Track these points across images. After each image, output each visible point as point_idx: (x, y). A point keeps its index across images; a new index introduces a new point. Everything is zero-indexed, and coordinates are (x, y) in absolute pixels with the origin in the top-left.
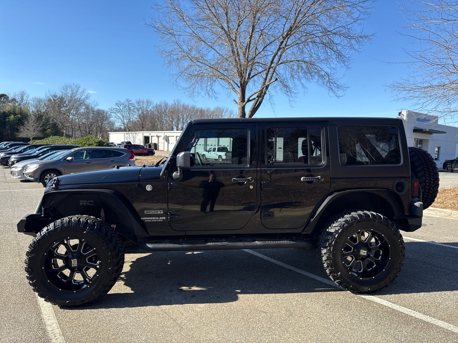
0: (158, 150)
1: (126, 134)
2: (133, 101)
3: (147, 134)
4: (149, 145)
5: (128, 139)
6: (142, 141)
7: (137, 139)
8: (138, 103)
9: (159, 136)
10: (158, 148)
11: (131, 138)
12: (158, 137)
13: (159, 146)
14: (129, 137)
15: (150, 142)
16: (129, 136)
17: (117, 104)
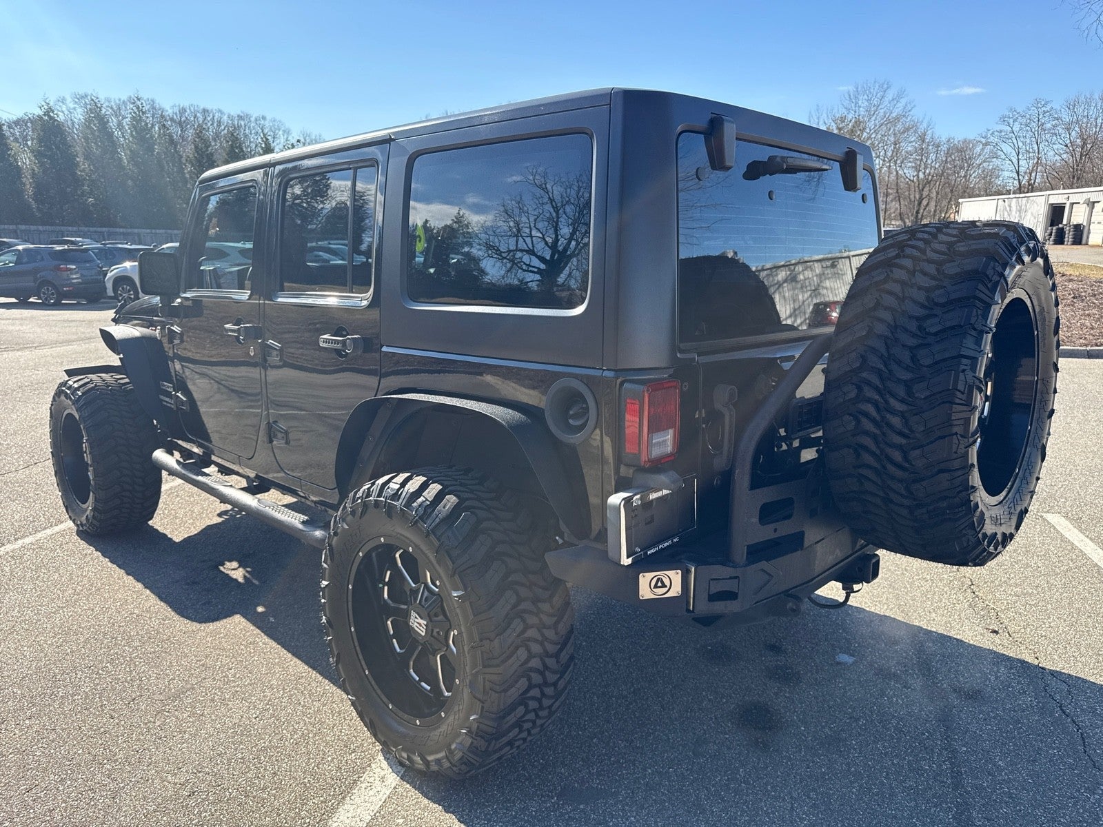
0: (1087, 244)
1: (1001, 202)
2: (1057, 104)
3: (1057, 197)
4: (1058, 229)
5: (1006, 214)
6: (1041, 220)
7: (1029, 214)
8: (1072, 107)
9: (1094, 202)
10: (1088, 238)
11: (1014, 213)
12: (1092, 205)
13: (1089, 232)
14: (1008, 209)
15: (1065, 222)
16: (1010, 206)
17: (1004, 120)
